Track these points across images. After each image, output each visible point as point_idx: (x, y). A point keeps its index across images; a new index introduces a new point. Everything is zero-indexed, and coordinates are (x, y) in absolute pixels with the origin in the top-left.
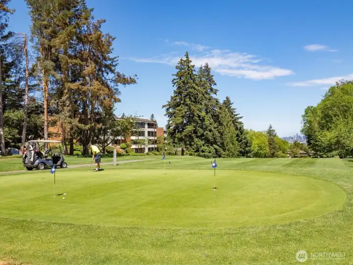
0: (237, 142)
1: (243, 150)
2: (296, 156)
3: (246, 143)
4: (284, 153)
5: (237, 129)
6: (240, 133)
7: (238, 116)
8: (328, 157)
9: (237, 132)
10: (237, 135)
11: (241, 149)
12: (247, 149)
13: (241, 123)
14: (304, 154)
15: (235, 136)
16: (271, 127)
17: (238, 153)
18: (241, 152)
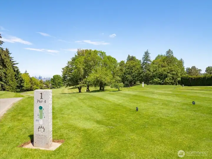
0: (15, 80)
1: (19, 85)
2: (42, 88)
3: (21, 81)
4: (37, 86)
5: (15, 71)
6: (17, 74)
7: (15, 63)
8: (58, 88)
9: (15, 73)
10: (15, 75)
11: (18, 85)
12: (22, 84)
13: (16, 67)
14: (45, 86)
15: (14, 75)
16: (26, 72)
17: (16, 87)
18: (18, 86)
